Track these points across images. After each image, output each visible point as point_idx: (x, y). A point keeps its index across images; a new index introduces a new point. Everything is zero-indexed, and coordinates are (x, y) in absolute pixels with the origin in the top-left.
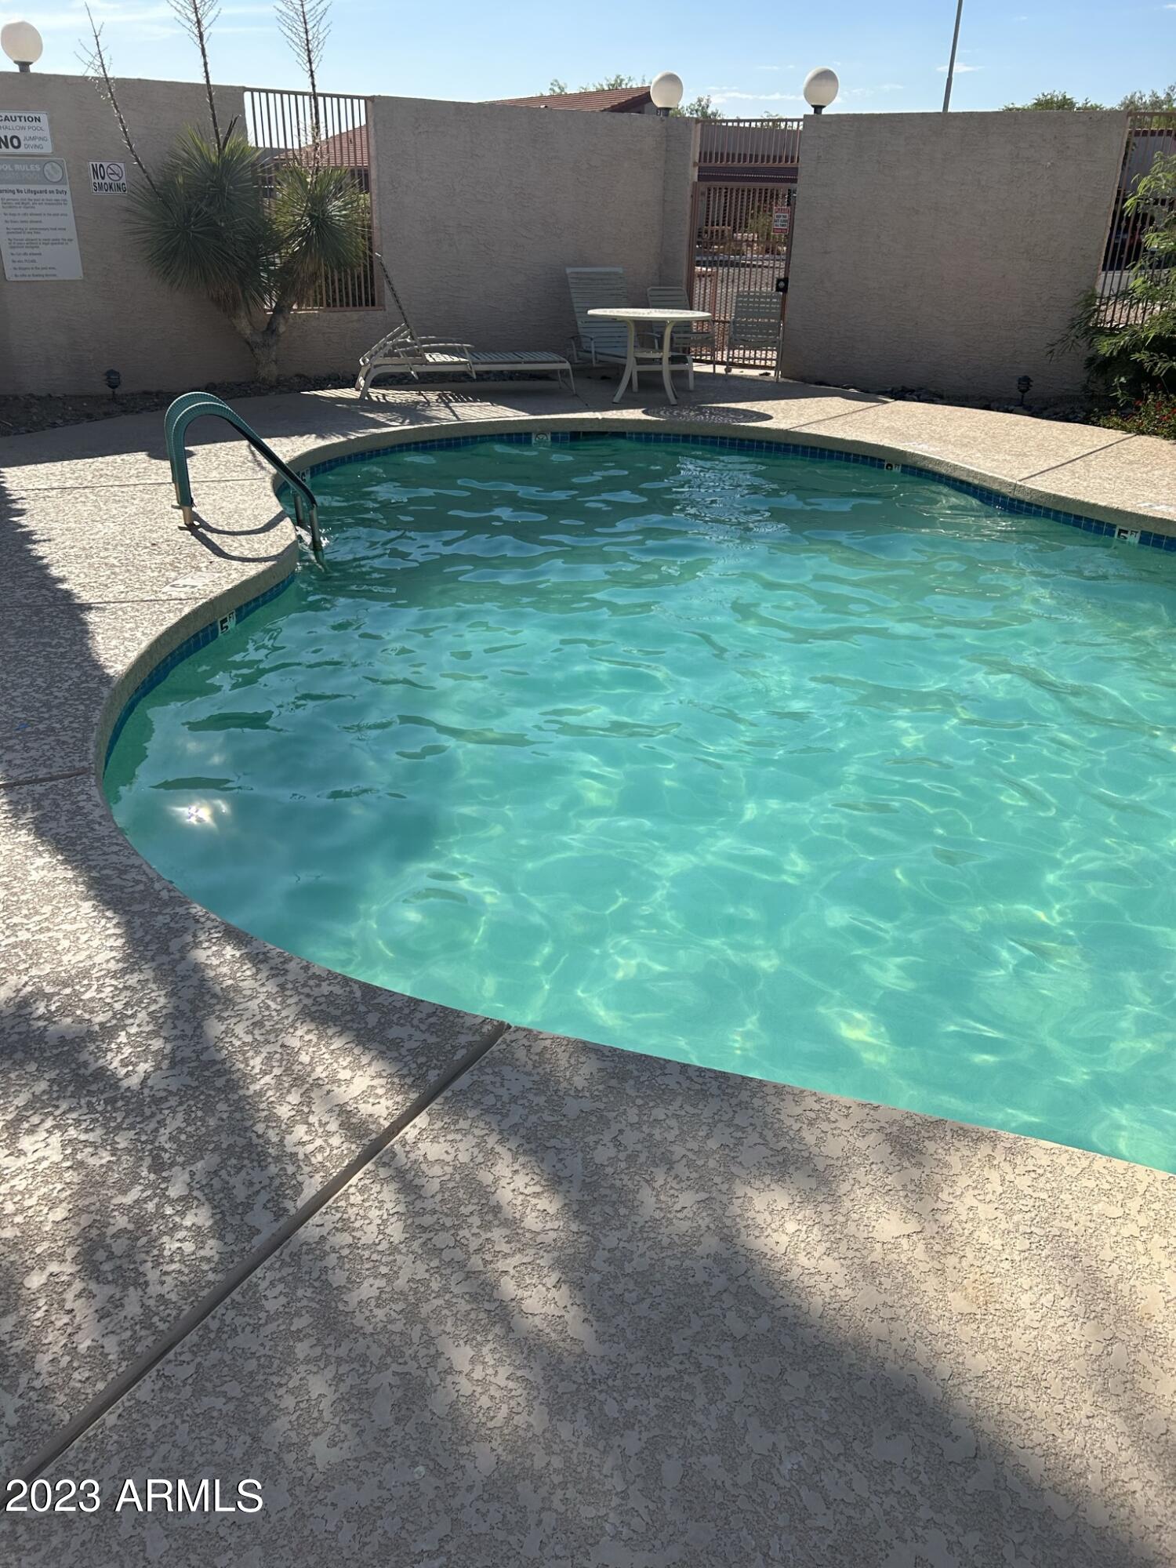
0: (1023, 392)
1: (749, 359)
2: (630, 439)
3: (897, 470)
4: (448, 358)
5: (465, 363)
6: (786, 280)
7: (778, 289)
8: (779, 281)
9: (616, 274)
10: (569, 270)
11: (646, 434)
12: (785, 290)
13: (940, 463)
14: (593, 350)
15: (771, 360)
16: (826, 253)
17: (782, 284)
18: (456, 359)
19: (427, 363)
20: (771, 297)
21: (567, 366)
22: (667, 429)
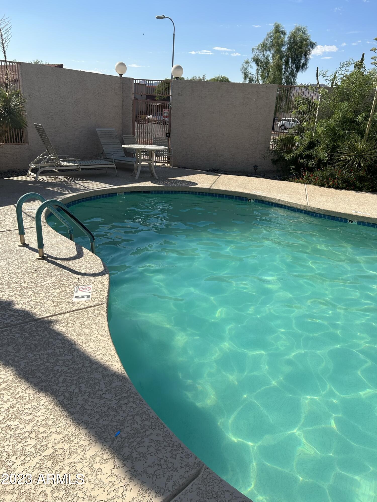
0: (255, 170)
1: (161, 160)
2: (152, 193)
3: (253, 201)
4: (70, 164)
5: (77, 166)
6: (169, 134)
7: (166, 136)
8: (166, 134)
9: (113, 131)
10: (97, 129)
11: (158, 191)
12: (169, 137)
13: (272, 199)
14: (113, 158)
15: (166, 160)
16: (183, 125)
17: (168, 135)
18: (73, 164)
19: (61, 166)
20: (164, 139)
21: (114, 166)
22: (166, 189)
